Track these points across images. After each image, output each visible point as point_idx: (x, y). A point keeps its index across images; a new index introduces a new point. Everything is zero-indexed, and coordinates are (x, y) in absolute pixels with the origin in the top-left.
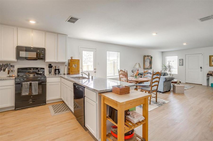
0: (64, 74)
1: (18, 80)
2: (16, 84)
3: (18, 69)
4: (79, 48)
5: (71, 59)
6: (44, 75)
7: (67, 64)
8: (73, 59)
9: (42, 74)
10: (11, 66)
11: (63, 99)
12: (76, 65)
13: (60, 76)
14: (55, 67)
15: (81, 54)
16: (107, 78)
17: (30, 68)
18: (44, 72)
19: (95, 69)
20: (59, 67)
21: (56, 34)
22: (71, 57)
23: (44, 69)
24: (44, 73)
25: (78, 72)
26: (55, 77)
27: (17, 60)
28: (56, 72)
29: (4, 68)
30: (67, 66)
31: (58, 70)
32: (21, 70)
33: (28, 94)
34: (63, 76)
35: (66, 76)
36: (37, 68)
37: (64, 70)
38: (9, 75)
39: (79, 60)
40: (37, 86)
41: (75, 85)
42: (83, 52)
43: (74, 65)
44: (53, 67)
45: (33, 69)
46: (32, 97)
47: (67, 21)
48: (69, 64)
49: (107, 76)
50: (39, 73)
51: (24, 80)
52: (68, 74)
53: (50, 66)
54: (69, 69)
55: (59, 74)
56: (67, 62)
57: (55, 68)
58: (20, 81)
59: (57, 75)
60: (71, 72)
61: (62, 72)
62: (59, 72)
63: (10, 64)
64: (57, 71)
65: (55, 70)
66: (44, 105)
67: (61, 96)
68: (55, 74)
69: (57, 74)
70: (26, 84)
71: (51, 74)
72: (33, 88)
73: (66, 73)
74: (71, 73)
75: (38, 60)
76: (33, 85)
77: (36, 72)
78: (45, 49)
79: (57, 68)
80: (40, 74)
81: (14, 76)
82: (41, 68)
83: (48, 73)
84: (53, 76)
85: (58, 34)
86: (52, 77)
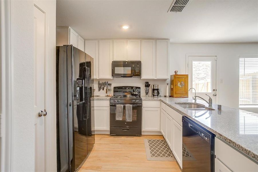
0: (165, 96)
1: (112, 101)
2: (111, 106)
3: (115, 88)
4: (187, 56)
5: (174, 74)
6: (139, 96)
7: (169, 81)
8: (178, 73)
9: (137, 95)
10: (109, 84)
11: (164, 134)
12: (183, 83)
13: (159, 98)
14: (154, 85)
15: (189, 66)
16: (240, 107)
17: (125, 87)
18: (140, 92)
19: (214, 90)
20: (158, 85)
21: (154, 41)
22: (175, 72)
23: (140, 88)
24: (140, 94)
25: (185, 94)
26: (153, 100)
27: (113, 77)
28: (154, 93)
29: (103, 87)
30: (169, 85)
31: (158, 90)
32: (117, 89)
33: (121, 120)
34: (163, 99)
35: (168, 100)
36: (132, 87)
37: (165, 90)
38: (106, 95)
39: (187, 76)
40: (131, 111)
41: (186, 120)
42: (194, 62)
43: (179, 83)
44: (151, 86)
45: (129, 89)
46: (126, 123)
47: (169, 11)
48: (172, 82)
49: (240, 104)
50: (134, 93)
51: (118, 101)
52: (170, 96)
53: (147, 85)
54: (172, 90)
55: (158, 95)
56: (170, 79)
57: (152, 88)
58: (114, 102)
59: (156, 98)
60: (176, 93)
61: (162, 93)
62: (158, 93)
63: (107, 82)
64: (156, 92)
65: (154, 90)
66: (139, 136)
67: (160, 129)
68: (154, 95)
69: (155, 95)
70: (120, 107)
71: (147, 95)
72: (127, 112)
73: (167, 95)
74: (175, 96)
75: (133, 77)
76: (126, 108)
77: (131, 92)
78: (141, 61)
79: (156, 87)
80: (136, 95)
81: (110, 95)
82: (137, 88)
83: (145, 93)
84: (150, 98)
85: (156, 39)
86: (149, 100)
